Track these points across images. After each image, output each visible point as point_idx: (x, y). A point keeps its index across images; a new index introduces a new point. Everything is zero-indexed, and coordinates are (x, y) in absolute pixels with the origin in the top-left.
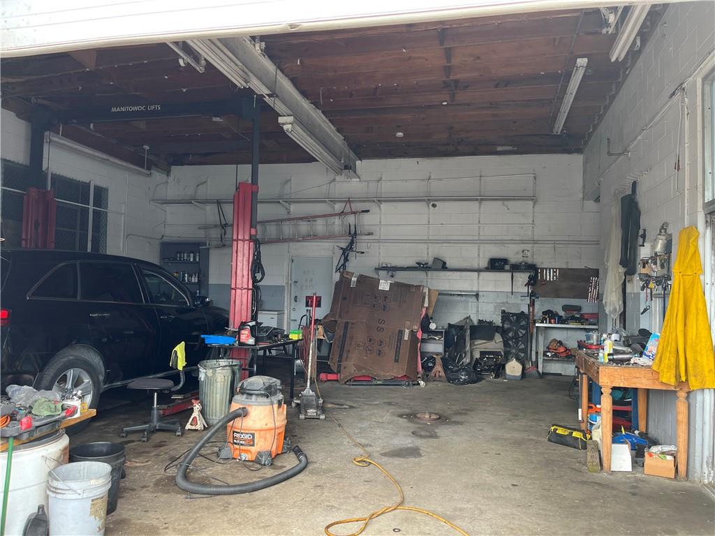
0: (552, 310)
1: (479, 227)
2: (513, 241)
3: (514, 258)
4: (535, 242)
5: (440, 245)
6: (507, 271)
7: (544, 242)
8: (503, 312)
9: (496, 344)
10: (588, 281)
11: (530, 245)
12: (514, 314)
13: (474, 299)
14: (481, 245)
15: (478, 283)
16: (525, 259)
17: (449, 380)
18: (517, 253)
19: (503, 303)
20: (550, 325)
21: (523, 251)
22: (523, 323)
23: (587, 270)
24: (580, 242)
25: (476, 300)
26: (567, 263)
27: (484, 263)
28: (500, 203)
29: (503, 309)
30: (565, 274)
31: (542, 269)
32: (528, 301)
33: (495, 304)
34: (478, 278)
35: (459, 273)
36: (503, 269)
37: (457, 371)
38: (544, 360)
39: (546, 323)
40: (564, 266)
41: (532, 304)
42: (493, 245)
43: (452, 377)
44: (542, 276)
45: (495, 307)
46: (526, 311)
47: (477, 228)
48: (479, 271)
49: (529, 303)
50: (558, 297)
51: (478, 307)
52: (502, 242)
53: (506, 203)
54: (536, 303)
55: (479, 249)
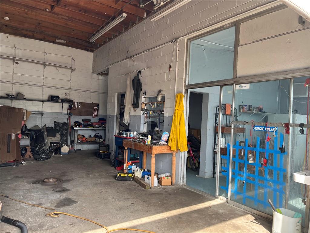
0: (78, 121)
1: (44, 78)
2: (61, 88)
3: (62, 96)
4: (72, 89)
5: (20, 86)
6: (60, 102)
7: (75, 90)
8: (55, 122)
9: (57, 138)
10: (93, 108)
11: (69, 91)
12: (61, 123)
13: (40, 116)
14: (44, 88)
15: (42, 108)
16: (66, 97)
17: (36, 159)
18: (63, 94)
19: (55, 118)
20: (80, 128)
21: (66, 93)
22: (66, 127)
23: (93, 104)
24: (90, 91)
25: (41, 116)
26: (85, 100)
27: (46, 97)
28: (54, 68)
29: (55, 121)
30: (84, 105)
31: (74, 102)
32: (67, 117)
33: (51, 118)
34: (42, 105)
35: (32, 102)
36: (57, 101)
37: (40, 154)
38: (77, 144)
39: (78, 127)
40: (83, 101)
41: (70, 118)
42: (51, 89)
43: (37, 157)
44: (74, 106)
45: (51, 120)
46: (66, 122)
47: (42, 79)
48: (43, 101)
49: (68, 118)
50: (81, 115)
51: (42, 120)
52: (55, 88)
53: (58, 68)
54: (71, 118)
55: (43, 90)
